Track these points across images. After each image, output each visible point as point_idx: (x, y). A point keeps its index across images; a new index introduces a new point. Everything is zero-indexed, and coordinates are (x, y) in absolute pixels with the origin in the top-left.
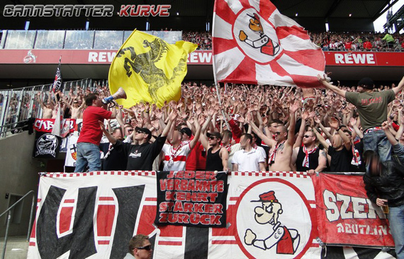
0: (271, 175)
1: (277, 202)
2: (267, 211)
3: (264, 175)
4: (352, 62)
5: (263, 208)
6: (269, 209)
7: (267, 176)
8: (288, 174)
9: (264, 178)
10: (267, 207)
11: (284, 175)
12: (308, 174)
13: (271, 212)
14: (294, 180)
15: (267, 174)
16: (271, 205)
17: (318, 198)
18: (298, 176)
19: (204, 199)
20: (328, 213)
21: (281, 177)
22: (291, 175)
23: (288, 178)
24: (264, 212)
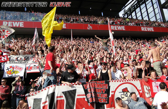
0: (125, 81)
1: (129, 92)
2: (125, 96)
3: (123, 81)
4: (117, 29)
5: (124, 95)
6: (126, 95)
7: (124, 82)
8: (131, 80)
9: (123, 82)
10: (125, 94)
11: (130, 80)
12: (138, 79)
13: (127, 96)
14: (133, 82)
15: (124, 81)
16: (127, 93)
17: (142, 89)
18: (135, 80)
19: (101, 92)
20: (146, 94)
21: (129, 82)
22: (132, 80)
23: (131, 82)
24: (124, 96)
